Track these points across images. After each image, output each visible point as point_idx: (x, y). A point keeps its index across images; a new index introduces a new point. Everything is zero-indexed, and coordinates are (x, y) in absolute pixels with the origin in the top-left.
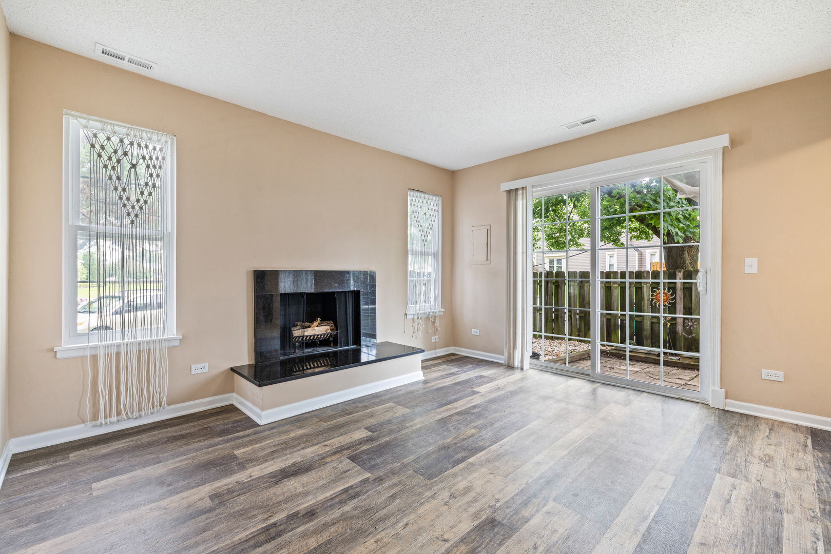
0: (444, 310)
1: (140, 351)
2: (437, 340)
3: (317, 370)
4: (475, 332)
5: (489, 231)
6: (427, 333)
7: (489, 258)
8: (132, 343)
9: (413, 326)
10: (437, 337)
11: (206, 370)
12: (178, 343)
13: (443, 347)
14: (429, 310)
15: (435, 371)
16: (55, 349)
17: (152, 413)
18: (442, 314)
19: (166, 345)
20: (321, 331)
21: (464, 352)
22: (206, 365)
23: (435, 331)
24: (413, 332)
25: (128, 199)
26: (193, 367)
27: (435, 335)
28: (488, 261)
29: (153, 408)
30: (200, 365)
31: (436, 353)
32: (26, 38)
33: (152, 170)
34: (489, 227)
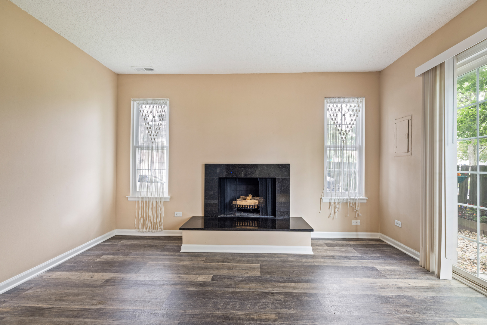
0: (367, 198)
1: (153, 201)
2: (359, 224)
3: (248, 228)
4: (398, 223)
5: (410, 122)
6: (346, 216)
7: (410, 150)
8: (150, 198)
9: (329, 209)
10: (359, 221)
11: (181, 216)
12: (168, 200)
13: (367, 231)
14: (347, 197)
15: (338, 251)
16: (127, 197)
17: (157, 231)
18: (365, 201)
19: (163, 200)
20: (252, 203)
21: (389, 241)
22: (181, 213)
23: (355, 216)
24: (329, 214)
25: (152, 132)
26: (176, 213)
27: (357, 219)
28: (410, 153)
29: (158, 229)
30: (178, 213)
31: (357, 235)
32: (121, 74)
33: (160, 117)
34: (410, 118)
